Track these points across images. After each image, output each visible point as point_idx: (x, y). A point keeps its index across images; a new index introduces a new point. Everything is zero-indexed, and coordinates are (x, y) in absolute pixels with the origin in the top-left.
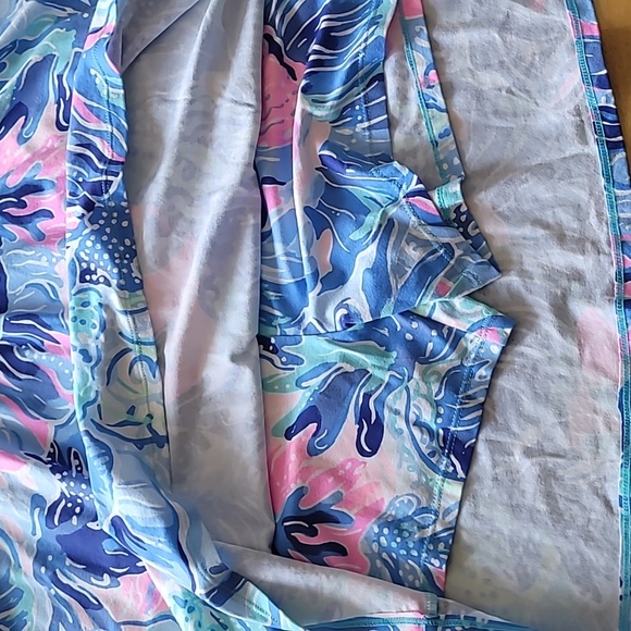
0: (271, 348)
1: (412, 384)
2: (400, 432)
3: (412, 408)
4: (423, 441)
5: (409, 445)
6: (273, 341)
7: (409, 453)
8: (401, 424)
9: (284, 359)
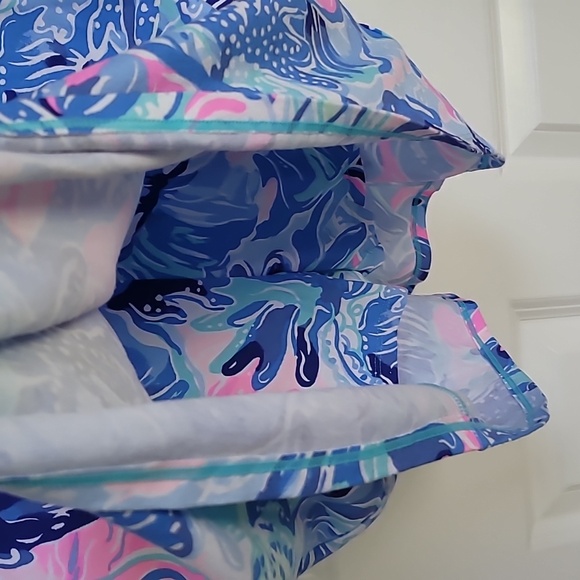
0: (199, 290)
1: (339, 318)
2: (333, 361)
3: (341, 338)
4: (355, 367)
5: (342, 372)
6: (200, 283)
7: (344, 378)
8: (334, 354)
9: (213, 300)
